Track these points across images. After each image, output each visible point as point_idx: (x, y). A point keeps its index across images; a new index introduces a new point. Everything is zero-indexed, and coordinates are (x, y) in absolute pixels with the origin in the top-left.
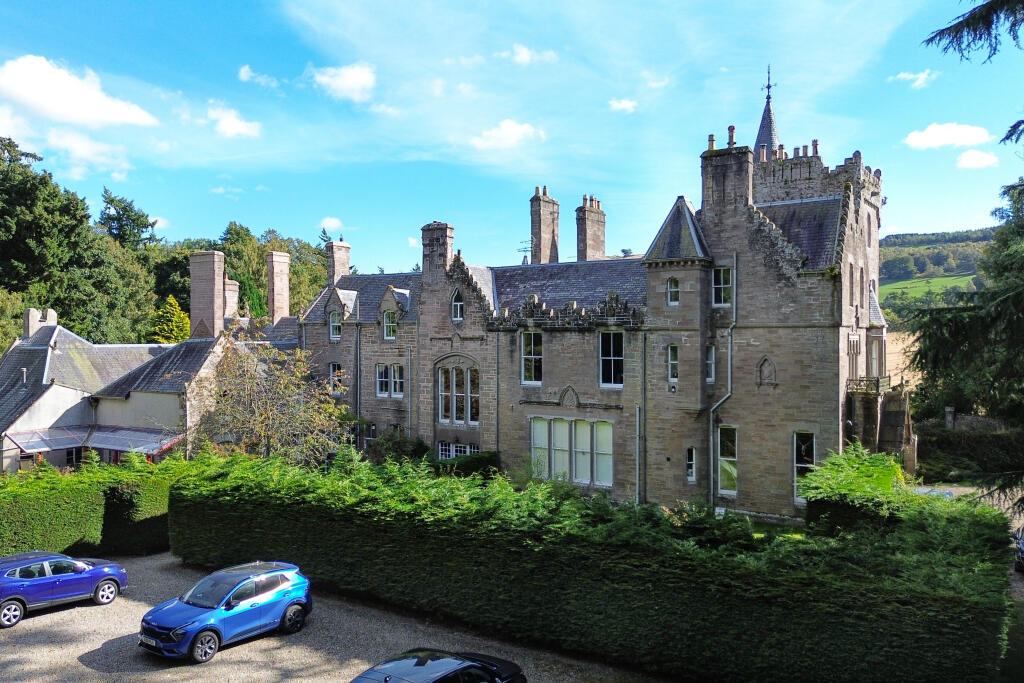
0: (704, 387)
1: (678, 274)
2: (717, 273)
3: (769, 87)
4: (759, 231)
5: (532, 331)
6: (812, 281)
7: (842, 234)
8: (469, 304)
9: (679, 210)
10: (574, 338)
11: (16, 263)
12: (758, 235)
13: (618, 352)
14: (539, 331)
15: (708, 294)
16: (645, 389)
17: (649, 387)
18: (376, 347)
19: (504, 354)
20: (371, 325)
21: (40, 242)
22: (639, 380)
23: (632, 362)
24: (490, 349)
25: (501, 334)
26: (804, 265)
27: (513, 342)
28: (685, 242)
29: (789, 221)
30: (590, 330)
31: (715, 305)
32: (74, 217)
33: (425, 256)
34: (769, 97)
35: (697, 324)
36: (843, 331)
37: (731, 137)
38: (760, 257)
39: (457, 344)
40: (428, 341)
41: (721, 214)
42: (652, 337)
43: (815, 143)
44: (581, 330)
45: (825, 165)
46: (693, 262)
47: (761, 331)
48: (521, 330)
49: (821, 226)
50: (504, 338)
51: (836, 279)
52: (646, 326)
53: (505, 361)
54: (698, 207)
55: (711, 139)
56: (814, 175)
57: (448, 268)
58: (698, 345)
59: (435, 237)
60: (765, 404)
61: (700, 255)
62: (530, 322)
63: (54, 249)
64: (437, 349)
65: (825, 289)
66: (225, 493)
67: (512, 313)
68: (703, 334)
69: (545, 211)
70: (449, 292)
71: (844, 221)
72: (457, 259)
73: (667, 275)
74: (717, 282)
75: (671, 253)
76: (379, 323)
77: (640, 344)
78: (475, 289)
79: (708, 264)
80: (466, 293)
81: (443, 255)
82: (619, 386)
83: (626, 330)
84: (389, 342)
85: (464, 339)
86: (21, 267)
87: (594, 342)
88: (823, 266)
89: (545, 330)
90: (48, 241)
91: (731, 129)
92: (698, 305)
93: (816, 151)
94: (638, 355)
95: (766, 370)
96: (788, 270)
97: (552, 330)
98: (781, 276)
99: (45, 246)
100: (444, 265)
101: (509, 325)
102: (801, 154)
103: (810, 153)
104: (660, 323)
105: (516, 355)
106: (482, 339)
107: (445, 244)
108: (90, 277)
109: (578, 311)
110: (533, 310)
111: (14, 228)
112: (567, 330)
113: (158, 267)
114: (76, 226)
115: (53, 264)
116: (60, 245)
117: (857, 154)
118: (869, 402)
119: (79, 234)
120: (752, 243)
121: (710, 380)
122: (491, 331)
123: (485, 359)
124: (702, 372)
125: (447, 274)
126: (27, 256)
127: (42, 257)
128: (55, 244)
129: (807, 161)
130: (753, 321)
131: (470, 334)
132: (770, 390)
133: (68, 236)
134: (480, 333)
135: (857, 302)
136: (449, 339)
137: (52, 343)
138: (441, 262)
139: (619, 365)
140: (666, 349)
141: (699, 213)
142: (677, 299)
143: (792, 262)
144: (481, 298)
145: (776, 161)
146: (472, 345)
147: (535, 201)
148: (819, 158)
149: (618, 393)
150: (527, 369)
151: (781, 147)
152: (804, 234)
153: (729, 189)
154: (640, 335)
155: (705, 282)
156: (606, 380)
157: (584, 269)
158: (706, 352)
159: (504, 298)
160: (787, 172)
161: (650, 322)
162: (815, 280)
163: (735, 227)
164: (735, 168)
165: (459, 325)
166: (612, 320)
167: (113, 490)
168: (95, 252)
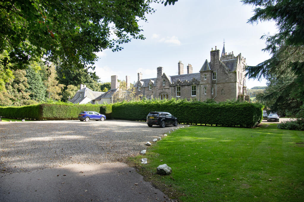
0: (211, 95)
1: (206, 74)
2: (214, 74)
3: (224, 43)
4: (221, 65)
5: (178, 86)
6: (231, 74)
7: (237, 65)
8: (166, 82)
9: (206, 62)
10: (187, 87)
11: (75, 81)
12: (221, 66)
13: (195, 89)
14: (180, 86)
15: (212, 77)
16: (200, 96)
17: (201, 95)
18: (148, 92)
19: (173, 91)
20: (147, 87)
21: (80, 77)
22: (199, 94)
23: (198, 91)
24: (170, 90)
25: (173, 87)
26: (230, 71)
27: (175, 89)
28: (207, 67)
29: (227, 64)
30: (190, 85)
31: (213, 80)
32: (87, 73)
33: (157, 73)
34: (224, 45)
35: (210, 83)
36: (237, 84)
37: (216, 48)
38: (221, 70)
39: (164, 90)
40: (158, 90)
41: (214, 62)
42: (201, 86)
43: (233, 52)
44: (188, 85)
45: (234, 56)
46: (209, 71)
47: (222, 84)
48: (176, 86)
49: (233, 64)
50: (173, 88)
51: (235, 73)
52: (200, 84)
53: (173, 92)
54: (210, 61)
55: (212, 49)
56: (232, 58)
57: (162, 75)
58: (210, 87)
59: (159, 70)
60: (223, 98)
61: (210, 69)
62: (178, 84)
63: (83, 79)
64: (160, 91)
65: (233, 75)
66: (123, 105)
67: (174, 83)
68: (211, 85)
69: (181, 65)
70: (162, 80)
71: (237, 63)
72: (164, 73)
73: (204, 74)
74: (214, 75)
75: (205, 70)
76: (148, 87)
77: (199, 87)
78: (167, 79)
79: (212, 72)
80: (166, 80)
81: (161, 73)
82: (195, 96)
83: (197, 85)
84: (151, 90)
85: (165, 89)
86: (76, 82)
87: (191, 87)
88: (233, 71)
89: (181, 86)
90: (81, 77)
91: (216, 47)
92: (210, 79)
93: (233, 53)
94: (199, 89)
95: (223, 91)
96: (227, 72)
97: (182, 86)
98: (225, 73)
99: (81, 78)
100: (161, 75)
101: (174, 85)
102: (230, 54)
103: (232, 54)
104: (203, 83)
105: (175, 91)
106: (169, 88)
107: (161, 71)
108: (89, 85)
109: (187, 82)
110: (179, 82)
111: (75, 74)
112: (185, 86)
113: (101, 86)
114: (87, 75)
115: (82, 82)
116: (84, 78)
117: (240, 54)
118: (242, 97)
119: (87, 76)
120: (220, 67)
121: (212, 94)
122: (170, 87)
123: (169, 92)
124: (211, 92)
125: (162, 76)
126: (77, 80)
127: (80, 80)
128: (83, 78)
129: (231, 55)
130: (220, 82)
131: (166, 88)
132: (224, 95)
133: (85, 76)
134: (168, 87)
135: (240, 79)
136: (162, 89)
137: (86, 90)
138: (161, 74)
139: (195, 92)
140: (204, 88)
141: (210, 62)
142: (206, 78)
143: (227, 71)
144: (169, 81)
145: (225, 55)
146: (167, 90)
147: (179, 63)
148: (233, 55)
149: (195, 97)
150: (178, 94)
151: (226, 53)
152: (230, 66)
153: (216, 58)
154: (199, 85)
155: (211, 75)
156: (193, 95)
157: (188, 75)
158: (212, 89)
159: (173, 81)
160: (227, 57)
161: (201, 83)
162: (232, 74)
163: (217, 65)
164: (217, 54)
165: (164, 86)
166: (194, 83)
167: (101, 107)
168: (90, 80)
